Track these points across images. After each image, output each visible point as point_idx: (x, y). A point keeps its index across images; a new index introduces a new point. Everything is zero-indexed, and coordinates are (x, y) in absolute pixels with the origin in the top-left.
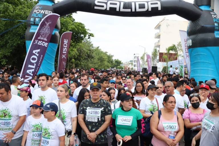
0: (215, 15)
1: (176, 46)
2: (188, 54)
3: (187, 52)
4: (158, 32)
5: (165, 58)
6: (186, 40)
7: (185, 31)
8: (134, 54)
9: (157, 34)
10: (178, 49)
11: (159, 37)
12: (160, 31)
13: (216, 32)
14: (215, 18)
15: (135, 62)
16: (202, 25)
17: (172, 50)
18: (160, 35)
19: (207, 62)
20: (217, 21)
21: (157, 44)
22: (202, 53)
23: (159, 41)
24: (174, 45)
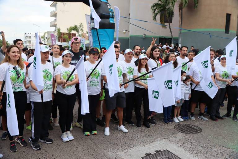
0: (110, 6)
1: (78, 26)
2: (91, 33)
3: (90, 32)
4: (54, 10)
5: (66, 38)
6: (89, 23)
7: (89, 16)
8: (25, 34)
9: (53, 12)
10: (79, 30)
11: (55, 15)
12: (56, 9)
13: (111, 19)
14: (110, 8)
15: (26, 43)
16: (102, 13)
17: (74, 30)
18: (56, 14)
19: (105, 40)
20: (111, 11)
21: (53, 23)
22: (101, 33)
23: (55, 20)
24: (76, 26)
